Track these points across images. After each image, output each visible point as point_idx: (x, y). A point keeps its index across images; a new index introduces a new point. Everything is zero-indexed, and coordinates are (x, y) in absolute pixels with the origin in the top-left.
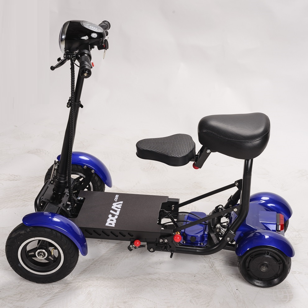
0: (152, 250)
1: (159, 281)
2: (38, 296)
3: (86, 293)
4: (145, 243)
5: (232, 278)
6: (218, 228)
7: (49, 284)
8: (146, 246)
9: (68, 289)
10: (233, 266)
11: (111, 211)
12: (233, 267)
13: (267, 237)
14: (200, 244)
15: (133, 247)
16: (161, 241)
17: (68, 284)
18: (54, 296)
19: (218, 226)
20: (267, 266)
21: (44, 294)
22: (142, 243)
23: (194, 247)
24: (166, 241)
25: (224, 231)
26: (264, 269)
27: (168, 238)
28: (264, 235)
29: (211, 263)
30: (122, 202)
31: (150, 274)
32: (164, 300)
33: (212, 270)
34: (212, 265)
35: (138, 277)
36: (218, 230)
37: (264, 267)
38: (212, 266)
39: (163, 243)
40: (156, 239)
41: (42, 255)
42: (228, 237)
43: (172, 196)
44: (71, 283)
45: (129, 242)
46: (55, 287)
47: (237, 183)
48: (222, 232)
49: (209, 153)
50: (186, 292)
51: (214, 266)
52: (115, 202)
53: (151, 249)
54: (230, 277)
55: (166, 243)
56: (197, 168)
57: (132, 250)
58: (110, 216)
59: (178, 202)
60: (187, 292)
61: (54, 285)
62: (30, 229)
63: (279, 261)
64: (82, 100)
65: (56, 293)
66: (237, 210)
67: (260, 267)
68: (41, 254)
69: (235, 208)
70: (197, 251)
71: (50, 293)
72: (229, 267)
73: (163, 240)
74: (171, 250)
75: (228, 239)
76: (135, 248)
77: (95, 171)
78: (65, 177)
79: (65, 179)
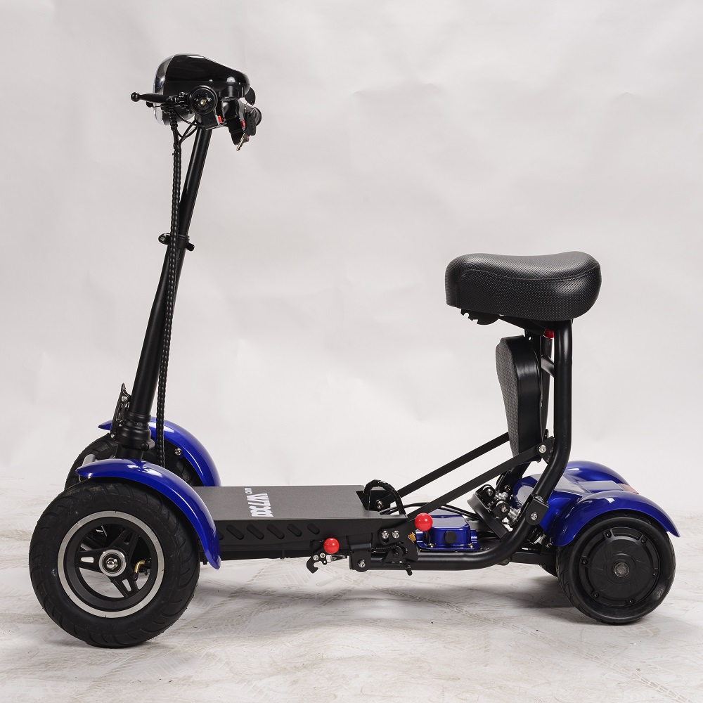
6: (501, 505)
11: (250, 503)
14: (468, 547)
15: (320, 559)
23: (454, 552)
25: (515, 515)
26: (621, 571)
27: (400, 527)
30: (266, 495)
36: (503, 510)
37: (623, 566)
40: (372, 534)
41: (115, 563)
42: (533, 513)
48: (512, 515)
52: (249, 495)
55: (396, 542)
58: (253, 508)
66: (545, 450)
67: (613, 567)
69: (540, 447)
73: (391, 535)
74: (407, 560)
75: (534, 517)
76: (324, 564)
77: (183, 451)
78: (144, 422)
79: (145, 427)
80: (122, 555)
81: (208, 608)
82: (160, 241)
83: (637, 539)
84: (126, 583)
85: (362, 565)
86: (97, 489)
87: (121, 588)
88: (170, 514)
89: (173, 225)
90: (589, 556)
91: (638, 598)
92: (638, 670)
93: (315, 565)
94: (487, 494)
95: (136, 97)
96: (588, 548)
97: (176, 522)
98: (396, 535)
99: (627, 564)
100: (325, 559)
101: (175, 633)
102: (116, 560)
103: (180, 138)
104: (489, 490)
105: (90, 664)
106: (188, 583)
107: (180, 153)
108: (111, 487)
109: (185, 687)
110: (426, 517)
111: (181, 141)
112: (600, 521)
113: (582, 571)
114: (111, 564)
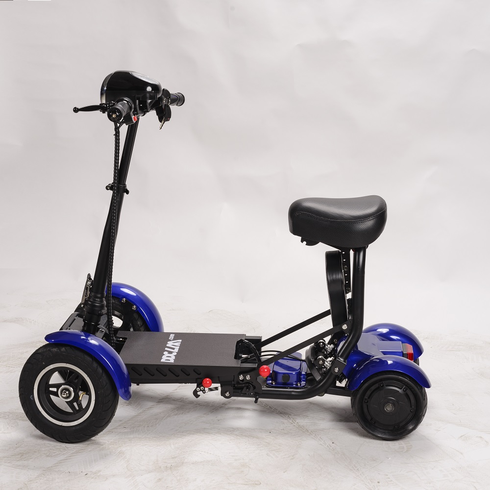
4: (218, 385)
8: (220, 389)
11: (166, 349)
13: (390, 362)
14: (297, 385)
15: (201, 390)
16: (241, 377)
19: (321, 357)
22: (214, 385)
23: (287, 388)
25: (328, 365)
26: (389, 408)
27: (251, 374)
28: (386, 361)
30: (181, 341)
33: (294, 426)
36: (321, 362)
37: (390, 406)
39: (244, 381)
40: (234, 376)
42: (336, 367)
43: (251, 333)
45: (195, 384)
52: (170, 340)
53: (226, 392)
55: (248, 382)
57: (199, 396)
58: (165, 353)
59: (260, 340)
64: (129, 183)
66: (346, 327)
67: (384, 406)
69: (343, 325)
70: (293, 393)
73: (245, 377)
74: (256, 393)
75: (337, 370)
76: (204, 393)
77: (137, 307)
78: (101, 298)
79: (102, 301)
80: (72, 389)
81: (141, 411)
82: (107, 189)
83: (400, 389)
84: (75, 404)
85: (227, 394)
86: (55, 350)
87: (72, 407)
88: (98, 367)
89: (114, 179)
90: (369, 398)
91: (401, 425)
92: (378, 482)
93: (198, 393)
94: (319, 346)
95: (76, 110)
96: (369, 393)
97: (101, 372)
98: (248, 378)
99: (394, 404)
100: (204, 390)
101: (110, 432)
102: (67, 392)
103: (118, 125)
104: (321, 344)
105: (48, 456)
106: (109, 408)
107: (119, 134)
108: (63, 349)
109: (93, 479)
110: (266, 368)
111: (120, 126)
112: (376, 377)
113: (365, 406)
114: (64, 394)
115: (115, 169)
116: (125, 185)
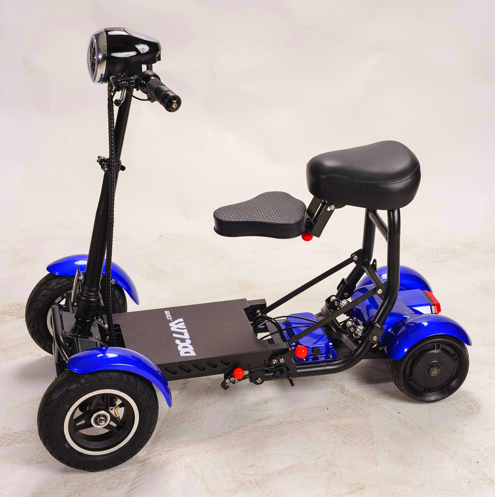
0: (259, 380)
1: (281, 426)
2: (109, 490)
3: (183, 467)
5: (380, 399)
6: (350, 326)
7: (113, 469)
9: (150, 469)
10: (372, 383)
11: (175, 335)
12: (373, 385)
14: (329, 357)
15: (230, 381)
16: (275, 362)
17: (144, 461)
18: (135, 483)
19: (350, 323)
20: (438, 366)
21: (116, 484)
24: (282, 361)
26: (435, 372)
27: (284, 355)
29: (339, 386)
30: (181, 320)
31: (260, 420)
32: (306, 449)
33: (347, 395)
34: (341, 389)
35: (245, 428)
36: (352, 330)
37: (435, 369)
38: (343, 390)
39: (279, 365)
40: (265, 360)
41: (103, 420)
42: (374, 336)
44: (147, 459)
45: (222, 375)
46: (127, 469)
47: (356, 257)
49: (332, 211)
50: (330, 433)
51: (346, 390)
52: (170, 321)
53: (257, 379)
54: (377, 399)
56: (309, 238)
57: (228, 387)
58: (178, 342)
59: (265, 305)
60: (331, 431)
61: (122, 468)
62: (85, 379)
63: (454, 356)
65: (134, 479)
66: (381, 291)
67: (429, 370)
68: (101, 420)
69: (378, 289)
71: (124, 480)
72: (367, 386)
73: (278, 361)
74: (290, 374)
78: (96, 292)
79: (97, 295)
80: (107, 414)
102: (103, 418)
104: (336, 302)
115: (110, 131)
116: (119, 162)
